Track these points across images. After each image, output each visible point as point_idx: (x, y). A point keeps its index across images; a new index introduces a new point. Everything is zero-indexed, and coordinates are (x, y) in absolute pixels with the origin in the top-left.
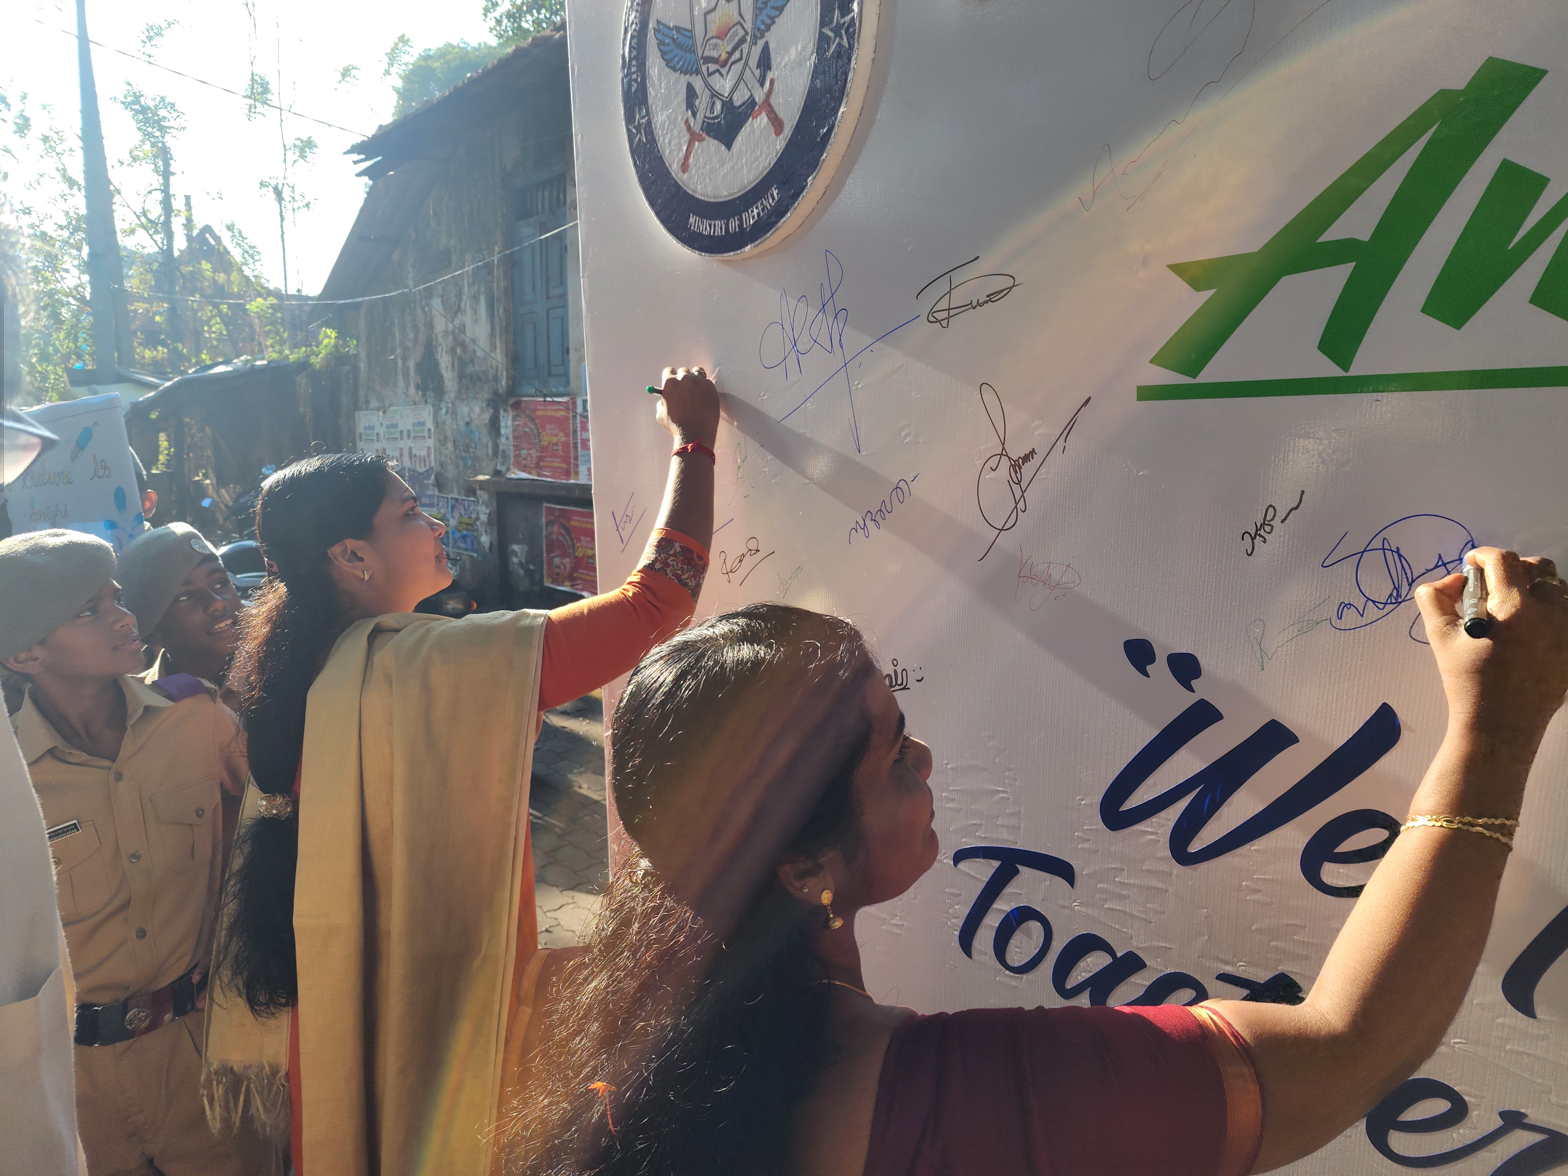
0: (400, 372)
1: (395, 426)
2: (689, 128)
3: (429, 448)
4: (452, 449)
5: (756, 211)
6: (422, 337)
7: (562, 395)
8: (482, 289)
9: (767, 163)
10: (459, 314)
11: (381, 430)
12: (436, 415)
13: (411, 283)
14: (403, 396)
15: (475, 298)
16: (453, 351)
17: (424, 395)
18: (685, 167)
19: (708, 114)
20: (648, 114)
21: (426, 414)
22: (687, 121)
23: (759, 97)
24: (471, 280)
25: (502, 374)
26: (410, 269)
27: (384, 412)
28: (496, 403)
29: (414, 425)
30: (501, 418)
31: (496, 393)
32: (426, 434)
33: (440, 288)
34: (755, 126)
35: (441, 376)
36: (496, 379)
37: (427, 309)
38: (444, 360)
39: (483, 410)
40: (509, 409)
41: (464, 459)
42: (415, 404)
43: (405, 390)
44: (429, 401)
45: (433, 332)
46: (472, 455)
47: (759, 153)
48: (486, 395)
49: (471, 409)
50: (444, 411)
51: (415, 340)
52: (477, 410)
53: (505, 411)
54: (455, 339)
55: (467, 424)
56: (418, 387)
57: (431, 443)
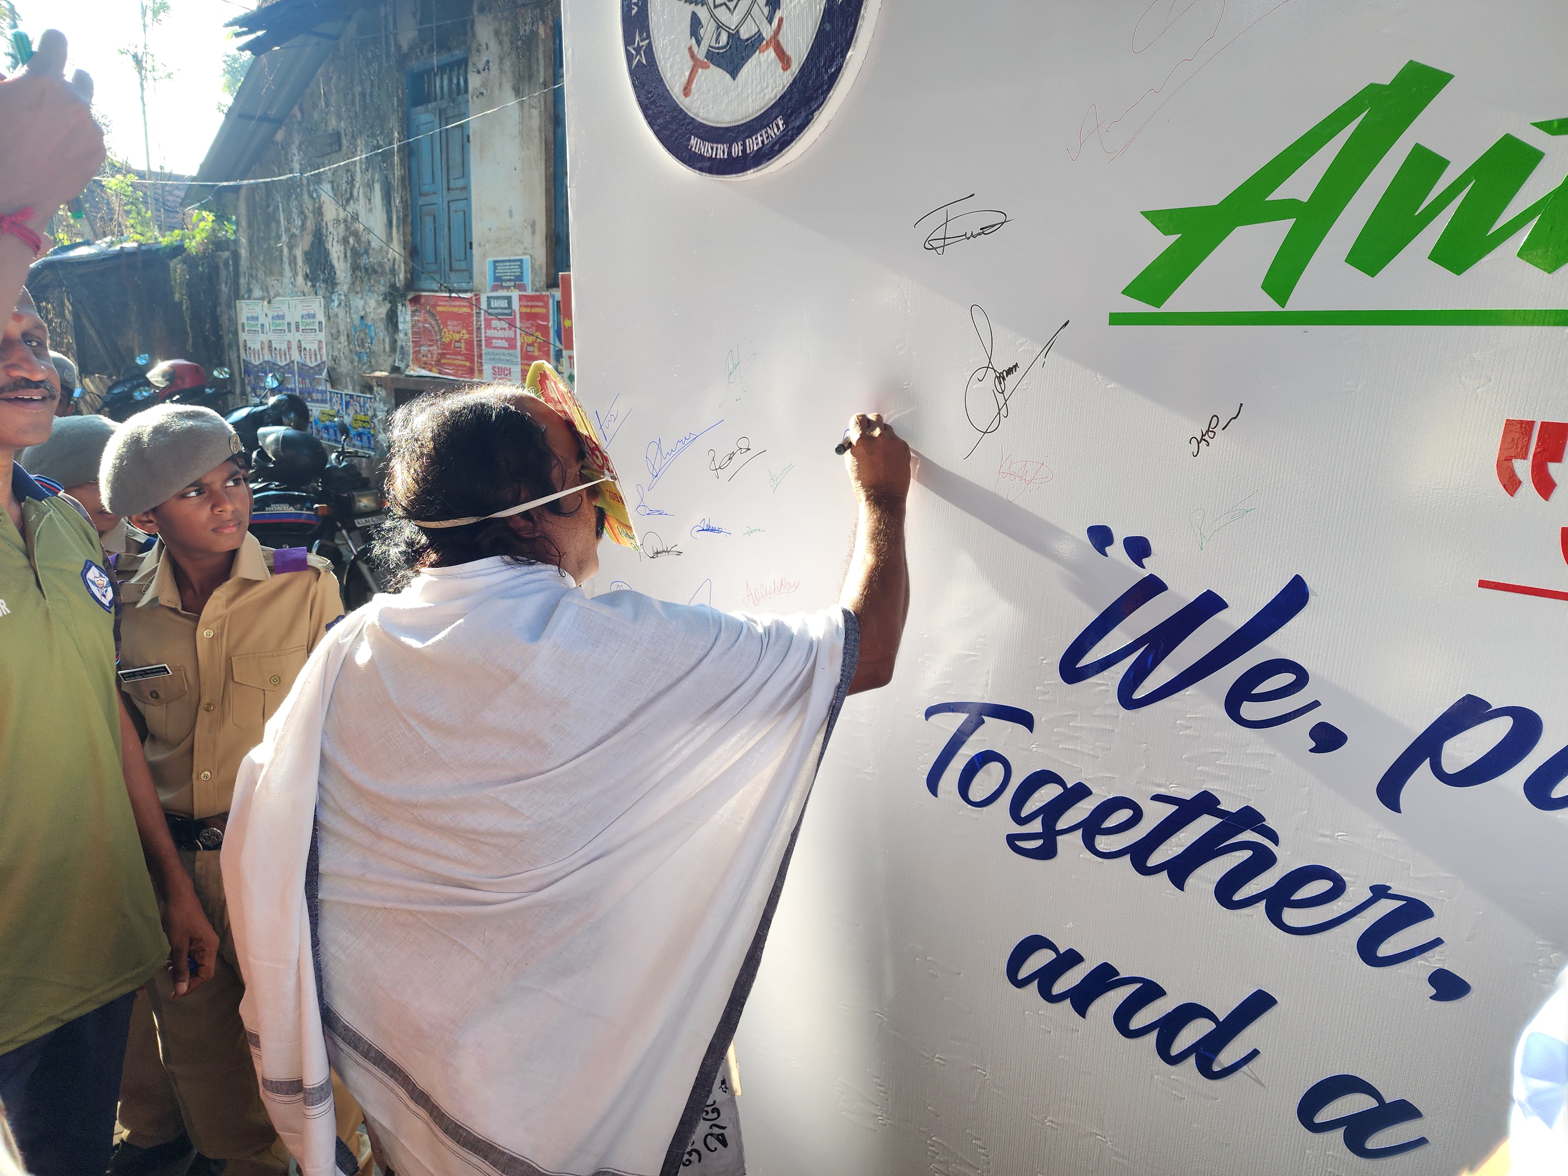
0: (286, 260)
1: (283, 317)
2: (693, 56)
3: (320, 342)
4: (346, 343)
5: (760, 139)
6: (310, 224)
7: (466, 291)
8: (377, 177)
9: (773, 95)
10: (352, 201)
11: (267, 322)
12: (327, 307)
13: (296, 166)
14: (291, 286)
15: (370, 186)
16: (345, 241)
17: (313, 286)
18: (687, 91)
19: (713, 44)
20: (649, 37)
21: (316, 305)
22: (690, 49)
23: (767, 32)
24: (364, 167)
25: (399, 266)
26: (296, 152)
27: (269, 302)
28: (394, 296)
29: (303, 317)
30: (399, 313)
31: (393, 286)
32: (317, 327)
33: (329, 174)
34: (762, 59)
35: (332, 267)
36: (393, 272)
37: (315, 195)
38: (336, 251)
39: (379, 304)
40: (408, 303)
41: (359, 354)
42: (304, 295)
43: (292, 280)
44: (319, 292)
45: (322, 220)
46: (368, 350)
47: (765, 85)
48: (382, 288)
49: (366, 303)
50: (336, 303)
51: (303, 227)
52: (372, 303)
53: (403, 305)
54: (347, 228)
55: (362, 317)
56: (306, 276)
57: (322, 336)
